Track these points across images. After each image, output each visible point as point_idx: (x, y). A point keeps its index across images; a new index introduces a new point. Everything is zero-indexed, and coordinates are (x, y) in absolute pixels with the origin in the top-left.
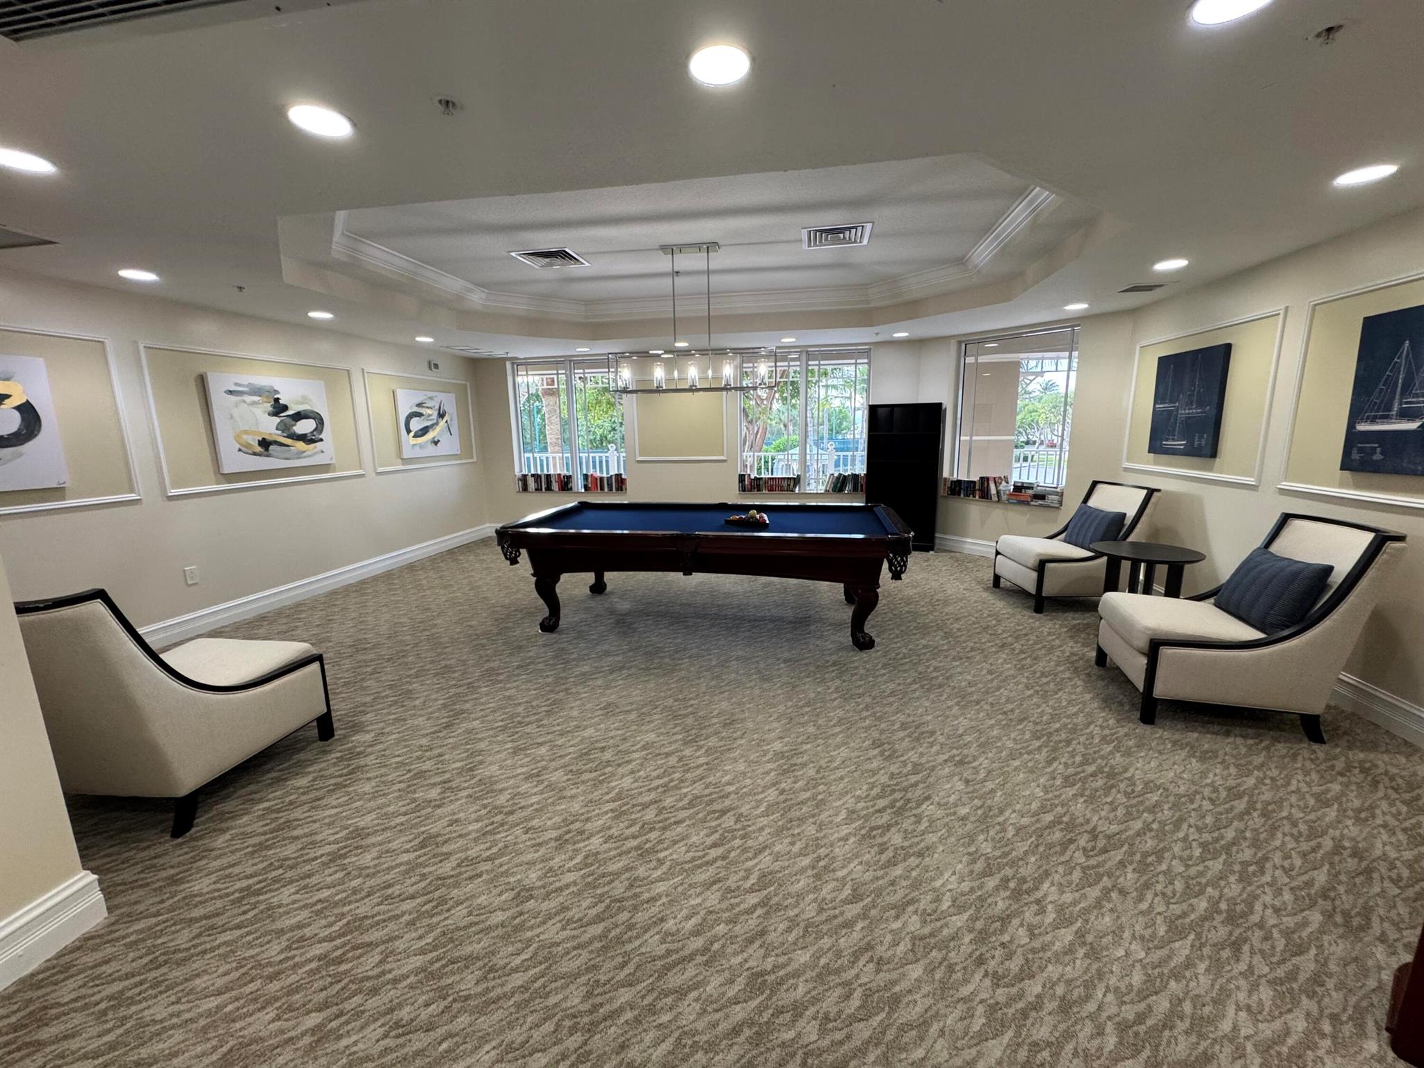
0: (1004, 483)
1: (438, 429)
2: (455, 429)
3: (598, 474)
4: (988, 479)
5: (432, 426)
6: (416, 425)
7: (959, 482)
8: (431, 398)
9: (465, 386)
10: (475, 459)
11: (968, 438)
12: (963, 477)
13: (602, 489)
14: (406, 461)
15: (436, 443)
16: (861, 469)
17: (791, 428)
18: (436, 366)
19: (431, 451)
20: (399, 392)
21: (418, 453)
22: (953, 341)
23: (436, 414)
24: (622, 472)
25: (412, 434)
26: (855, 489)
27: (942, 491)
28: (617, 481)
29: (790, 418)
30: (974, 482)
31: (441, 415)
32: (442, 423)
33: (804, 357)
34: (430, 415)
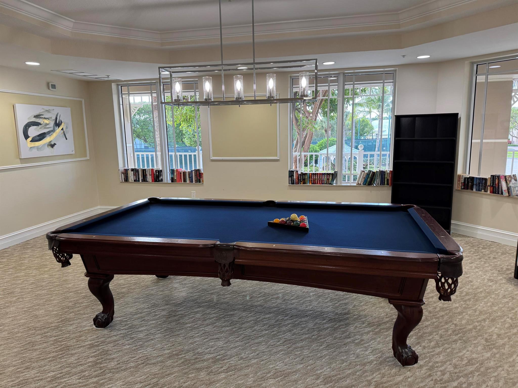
0: (513, 181)
1: (54, 135)
2: (70, 135)
3: (184, 169)
4: (499, 177)
5: (49, 132)
6: (33, 132)
7: (472, 179)
8: (48, 111)
9: (81, 101)
10: (88, 158)
11: (479, 141)
12: (474, 174)
13: (185, 181)
14: (24, 160)
15: (53, 146)
16: (388, 167)
17: (330, 132)
18: (54, 86)
19: (48, 152)
20: (18, 106)
21: (35, 154)
22: (467, 63)
23: (52, 123)
24: (201, 168)
25: (30, 139)
26: (382, 183)
27: (457, 185)
28: (196, 175)
29: (330, 125)
30: (486, 180)
31: (57, 124)
32: (58, 130)
33: (341, 78)
34: (47, 124)
